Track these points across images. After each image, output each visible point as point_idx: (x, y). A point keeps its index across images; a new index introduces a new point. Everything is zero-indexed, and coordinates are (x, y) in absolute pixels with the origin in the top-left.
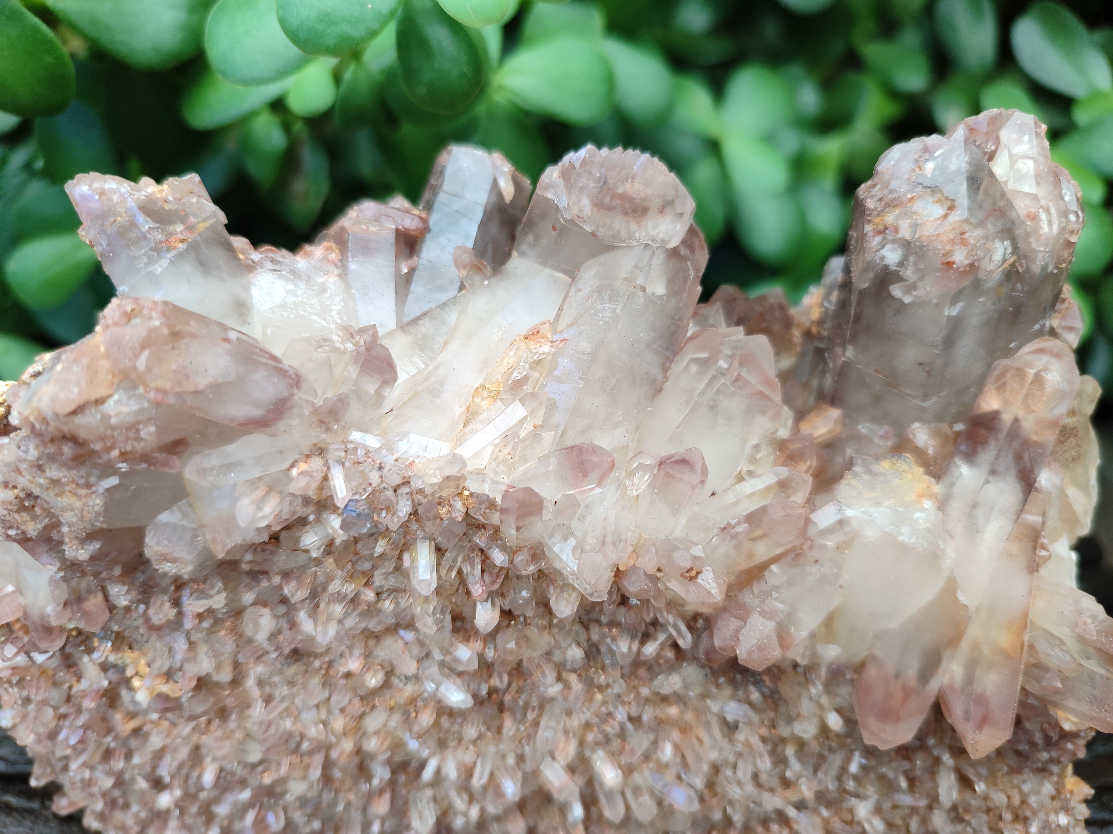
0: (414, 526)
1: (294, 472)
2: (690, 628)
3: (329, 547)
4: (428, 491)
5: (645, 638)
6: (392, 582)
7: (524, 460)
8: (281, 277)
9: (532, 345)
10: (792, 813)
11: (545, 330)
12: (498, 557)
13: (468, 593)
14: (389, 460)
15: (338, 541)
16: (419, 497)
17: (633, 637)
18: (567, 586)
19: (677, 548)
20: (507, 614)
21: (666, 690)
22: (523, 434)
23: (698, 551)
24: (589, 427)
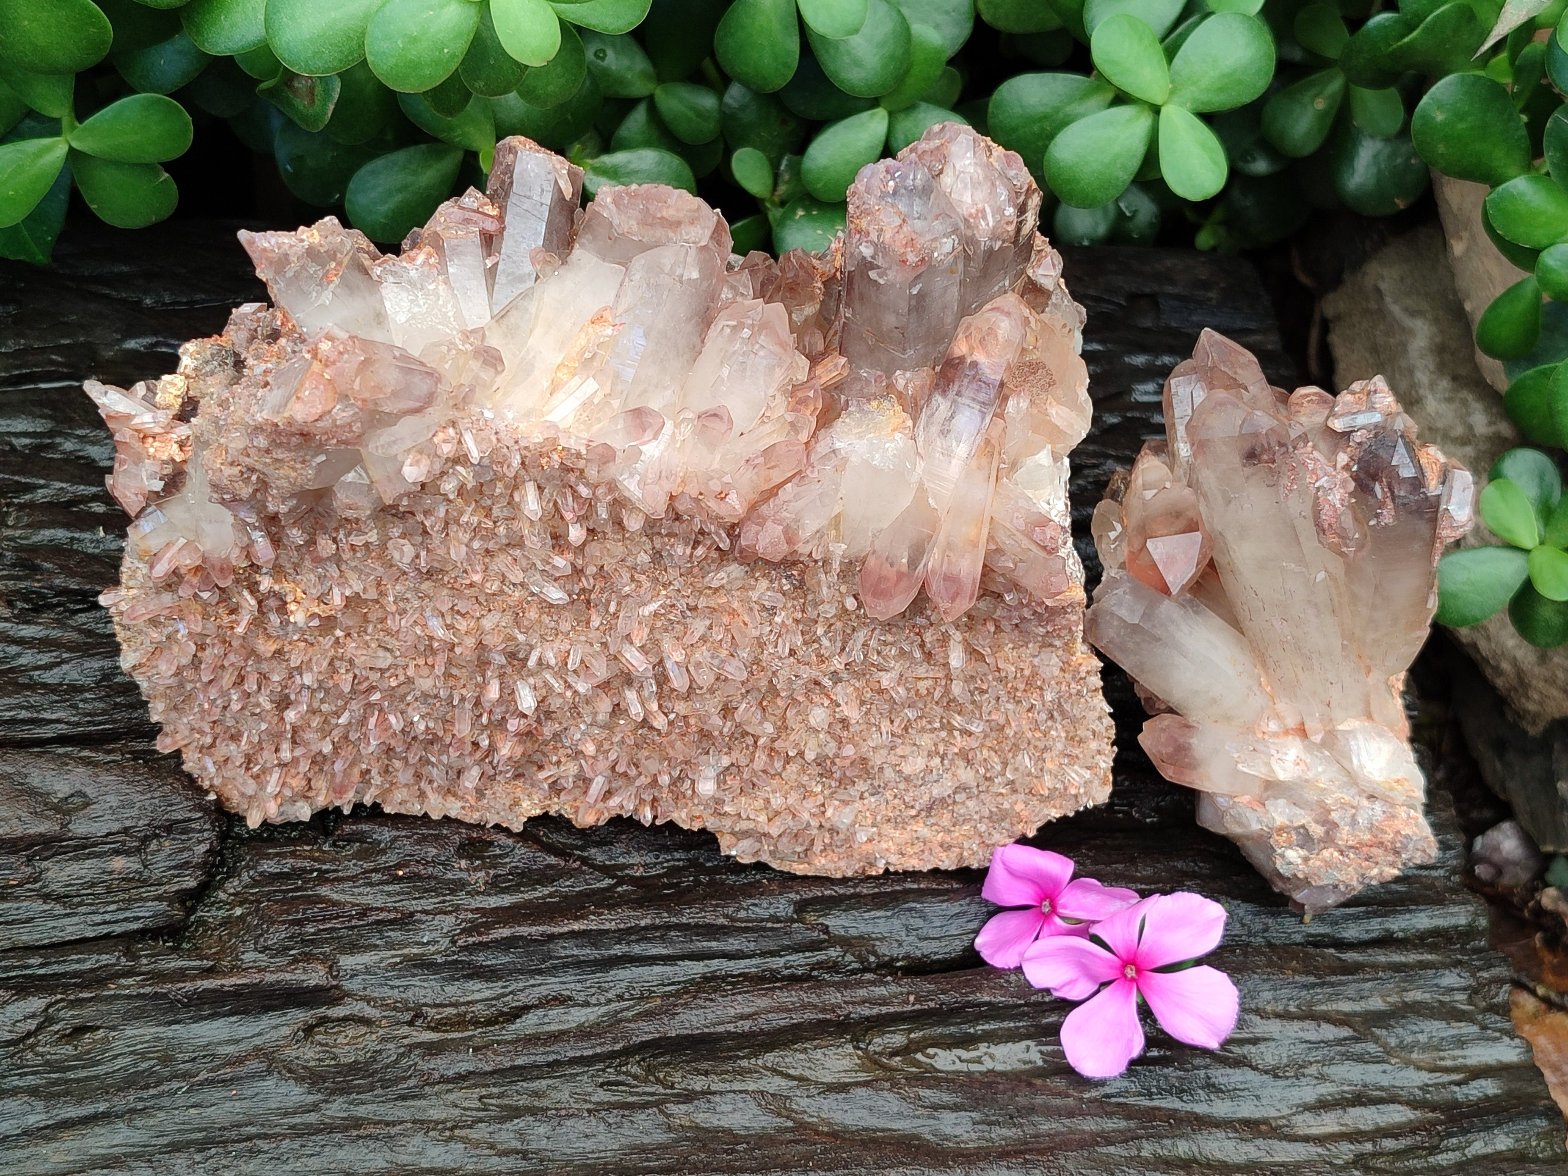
0: (523, 472)
1: (435, 440)
2: (728, 535)
3: (461, 491)
4: (532, 447)
5: (696, 544)
6: (506, 513)
7: (599, 420)
8: (403, 288)
9: (598, 328)
10: (827, 682)
11: (606, 314)
12: (584, 491)
13: (562, 518)
14: (501, 427)
15: (469, 486)
16: (524, 452)
17: (687, 544)
18: (635, 509)
19: (712, 478)
20: (591, 531)
21: (715, 584)
22: (596, 401)
23: (727, 479)
24: (645, 391)
